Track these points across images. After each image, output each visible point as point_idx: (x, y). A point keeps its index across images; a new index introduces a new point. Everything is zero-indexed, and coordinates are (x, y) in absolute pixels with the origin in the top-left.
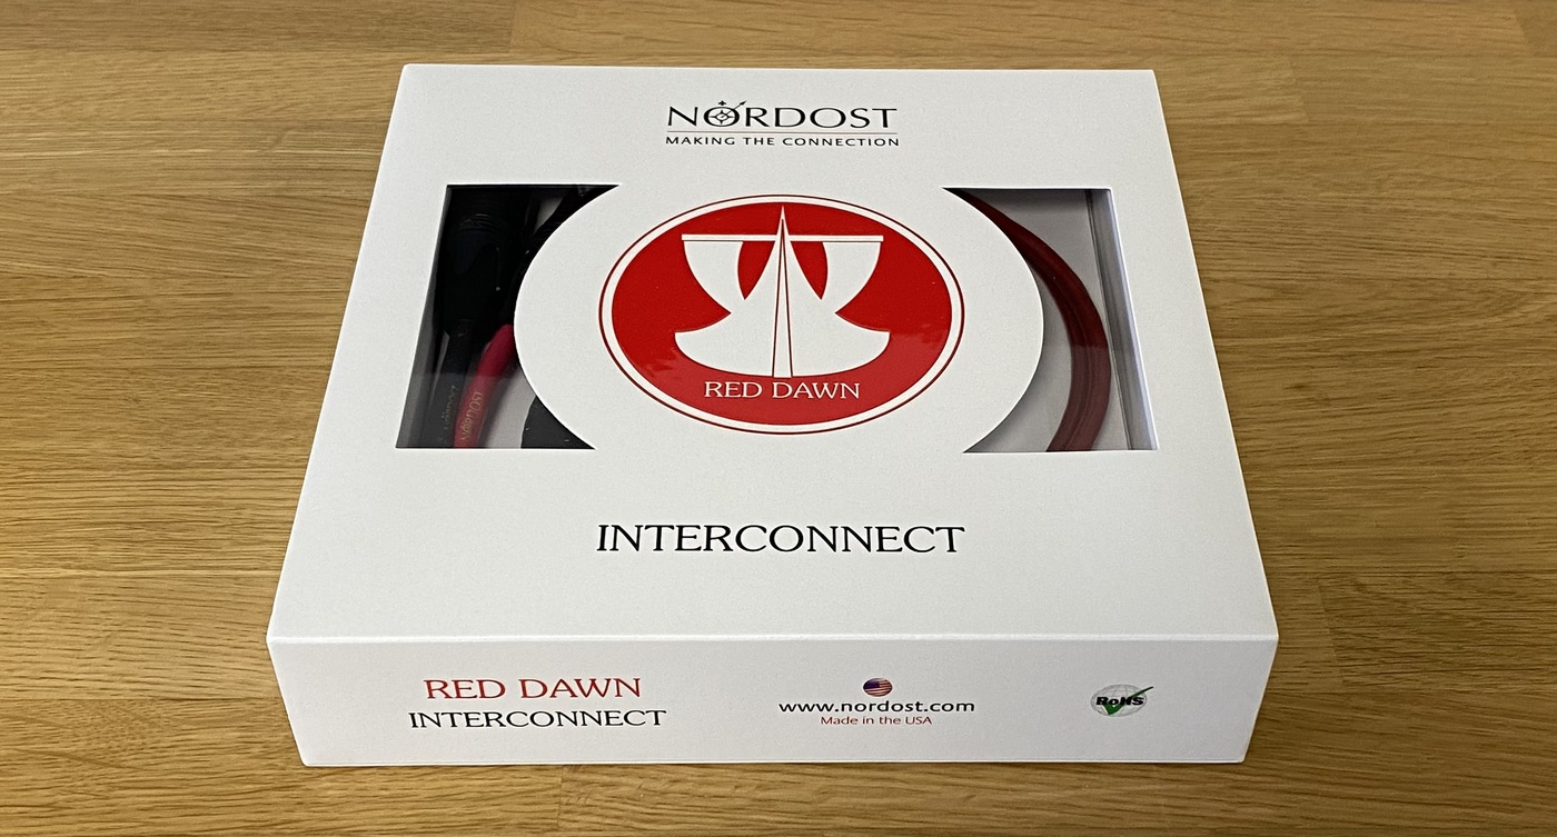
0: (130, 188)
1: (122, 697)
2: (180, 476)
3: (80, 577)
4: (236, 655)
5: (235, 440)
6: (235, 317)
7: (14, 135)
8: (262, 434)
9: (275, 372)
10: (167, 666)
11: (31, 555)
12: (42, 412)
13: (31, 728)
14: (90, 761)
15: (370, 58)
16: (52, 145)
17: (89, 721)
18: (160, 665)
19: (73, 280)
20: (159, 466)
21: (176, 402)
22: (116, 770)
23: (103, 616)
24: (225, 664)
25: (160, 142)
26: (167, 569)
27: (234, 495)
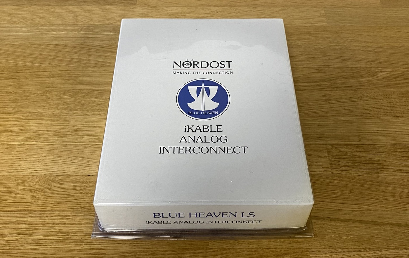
0: (46, 42)
1: (46, 175)
2: (59, 118)
3: (36, 144)
4: (73, 164)
5: (72, 109)
6: (72, 77)
7: (19, 28)
8: (78, 107)
9: (81, 91)
10: (57, 167)
11: (25, 138)
12: (27, 101)
13: (26, 183)
14: (39, 191)
15: (103, 8)
16: (28, 31)
17: (39, 181)
18: (55, 167)
19: (34, 67)
20: (54, 116)
21: (58, 99)
22: (45, 194)
23: (42, 154)
24: (71, 167)
25: (54, 30)
26: (57, 142)
27: (72, 123)
